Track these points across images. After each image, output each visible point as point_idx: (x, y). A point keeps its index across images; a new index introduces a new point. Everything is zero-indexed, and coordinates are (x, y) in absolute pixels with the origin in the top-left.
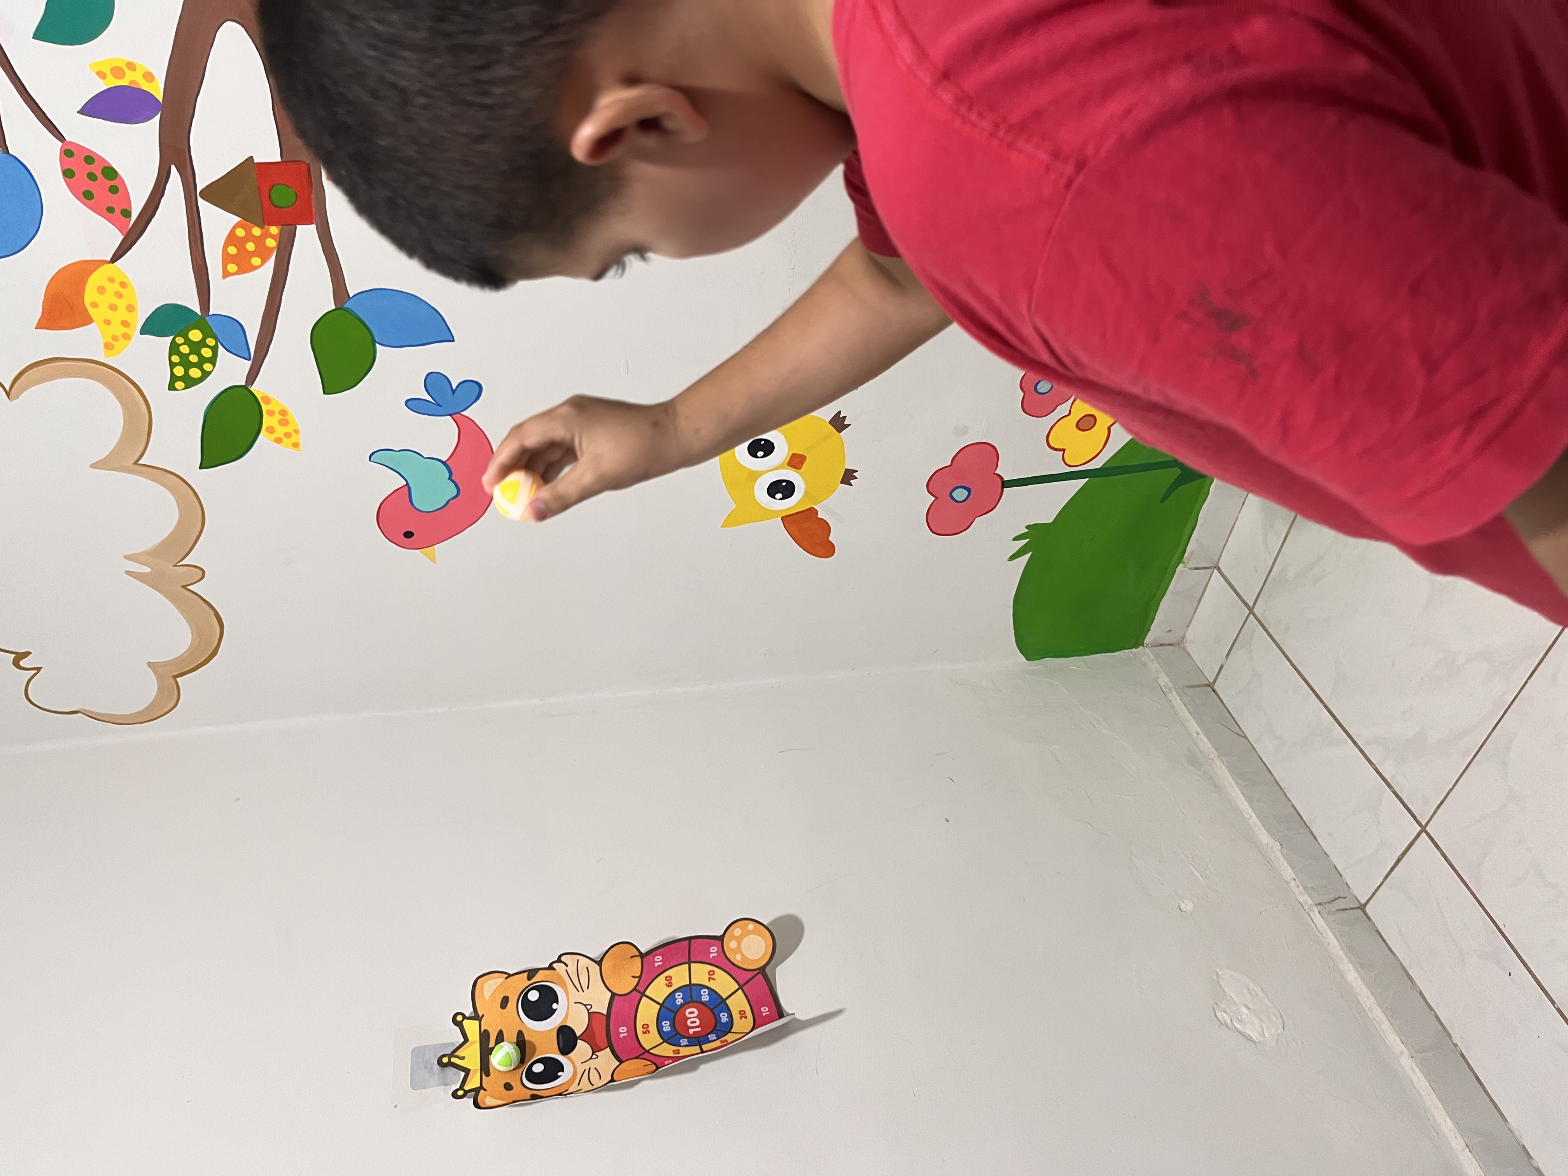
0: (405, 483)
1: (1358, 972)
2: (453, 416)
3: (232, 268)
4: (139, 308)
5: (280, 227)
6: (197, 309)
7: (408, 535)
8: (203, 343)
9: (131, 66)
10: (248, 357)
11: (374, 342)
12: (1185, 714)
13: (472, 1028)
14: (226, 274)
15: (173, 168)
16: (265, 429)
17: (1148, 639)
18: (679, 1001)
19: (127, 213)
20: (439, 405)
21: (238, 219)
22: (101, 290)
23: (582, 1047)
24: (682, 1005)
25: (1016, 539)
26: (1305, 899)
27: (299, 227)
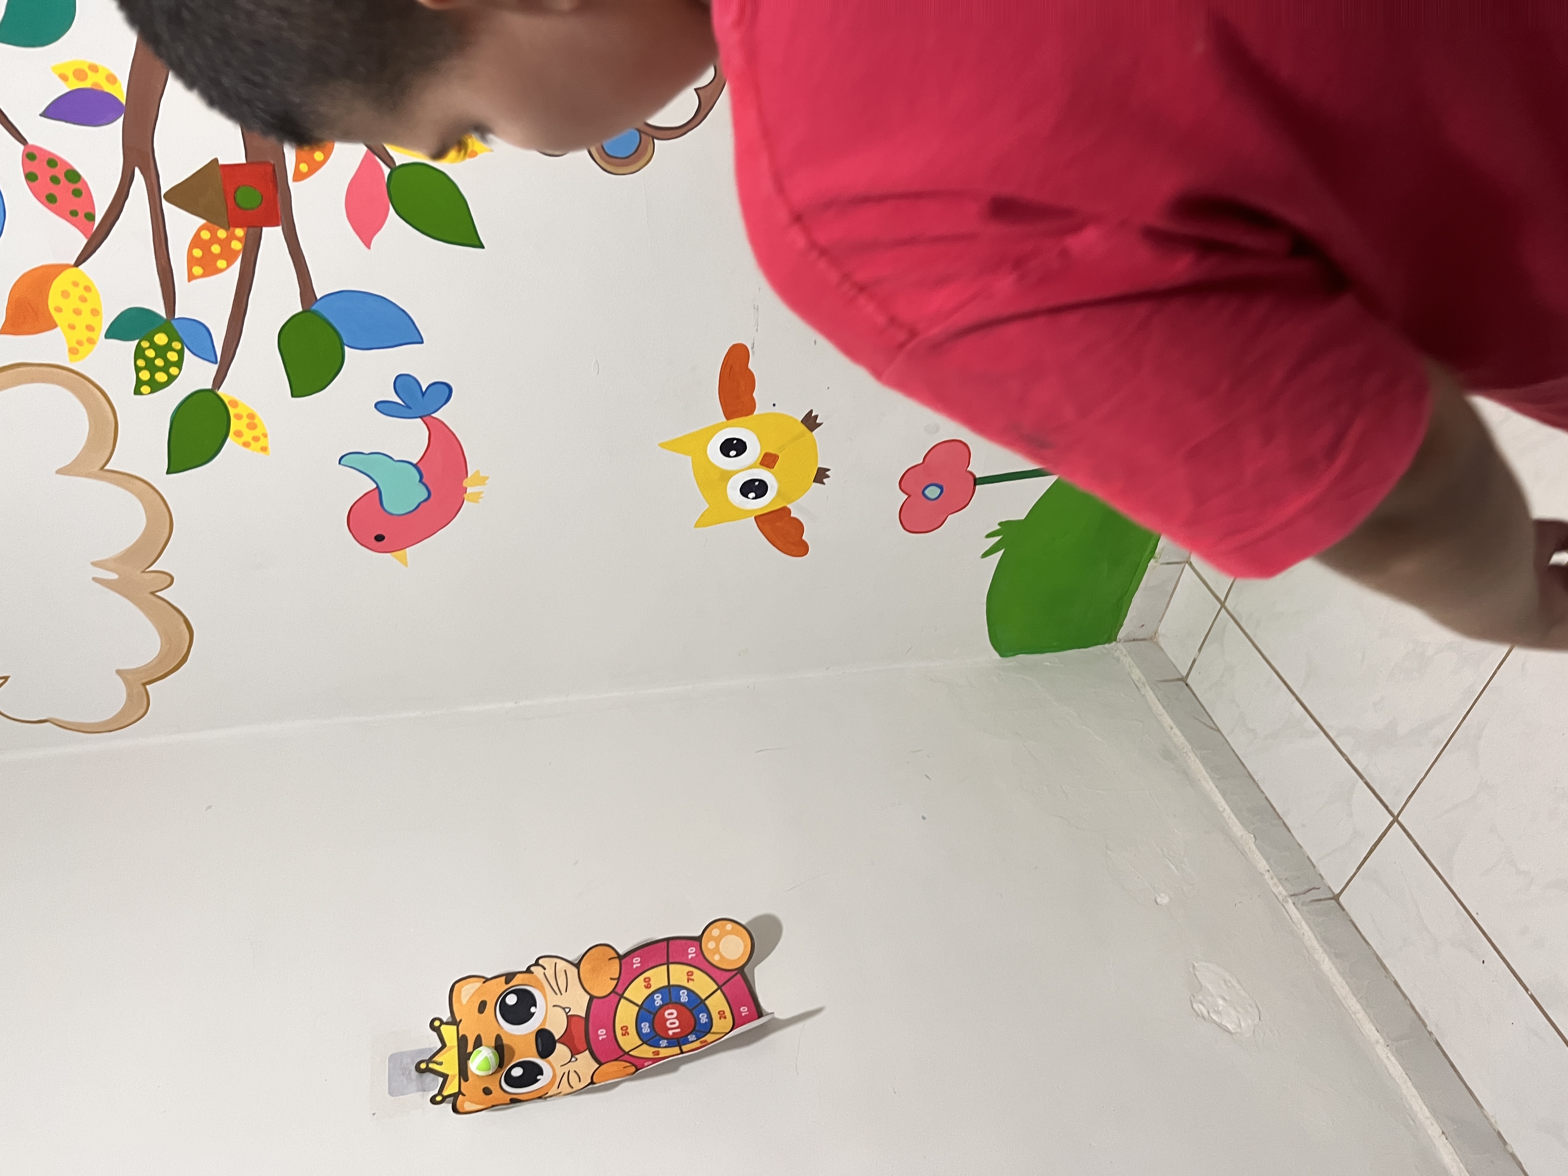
0: (375, 486)
1: (1334, 963)
2: (424, 418)
3: (197, 270)
4: (103, 311)
5: (246, 229)
6: (162, 313)
7: (379, 538)
8: (168, 347)
9: (94, 68)
10: (215, 361)
11: (342, 345)
12: (1159, 708)
13: (449, 1032)
14: (191, 277)
15: (137, 170)
16: (233, 433)
17: (1121, 634)
18: (658, 1001)
19: (91, 217)
20: (410, 408)
21: (202, 222)
22: (65, 294)
23: (562, 1051)
24: (661, 1007)
25: (989, 536)
26: (1280, 890)
27: (265, 229)
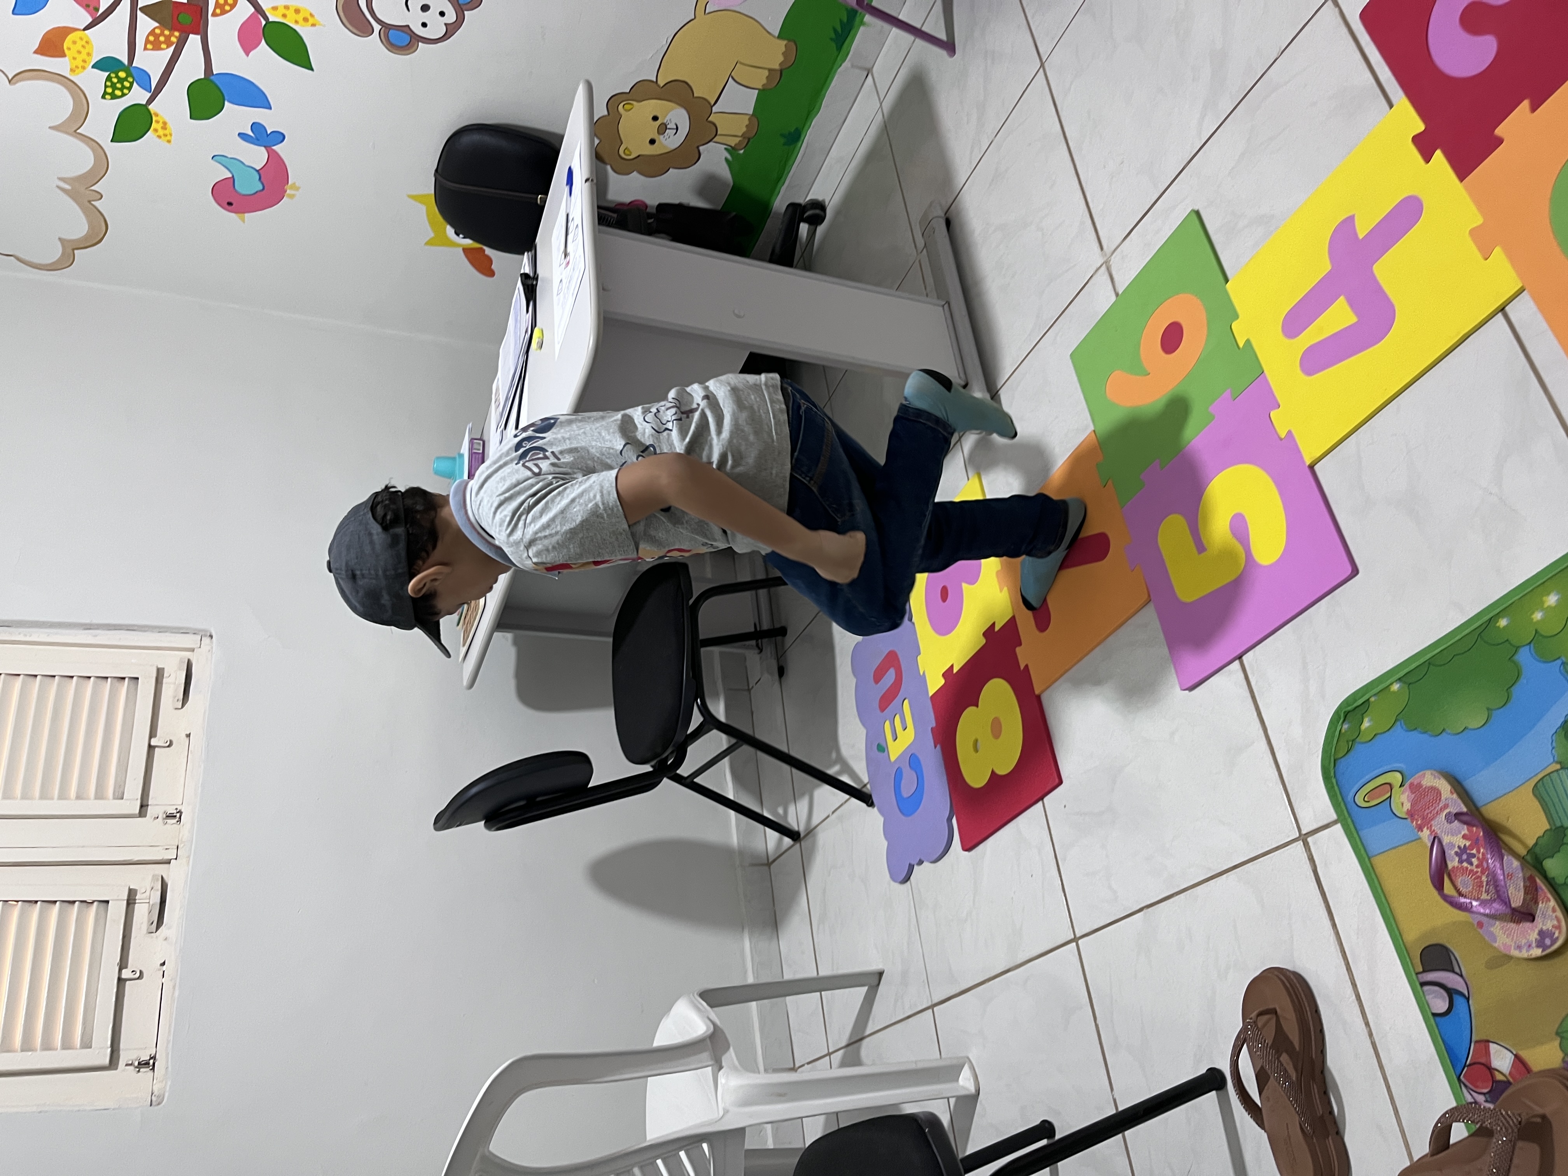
0: (232, 176)
2: (266, 147)
3: (149, 46)
4: (93, 55)
5: (181, 33)
6: (126, 62)
7: (230, 204)
8: (126, 79)
10: (150, 91)
11: (224, 100)
16: (152, 129)
19: (97, 10)
20: (259, 140)
21: (157, 25)
22: (75, 42)
27: (191, 36)
